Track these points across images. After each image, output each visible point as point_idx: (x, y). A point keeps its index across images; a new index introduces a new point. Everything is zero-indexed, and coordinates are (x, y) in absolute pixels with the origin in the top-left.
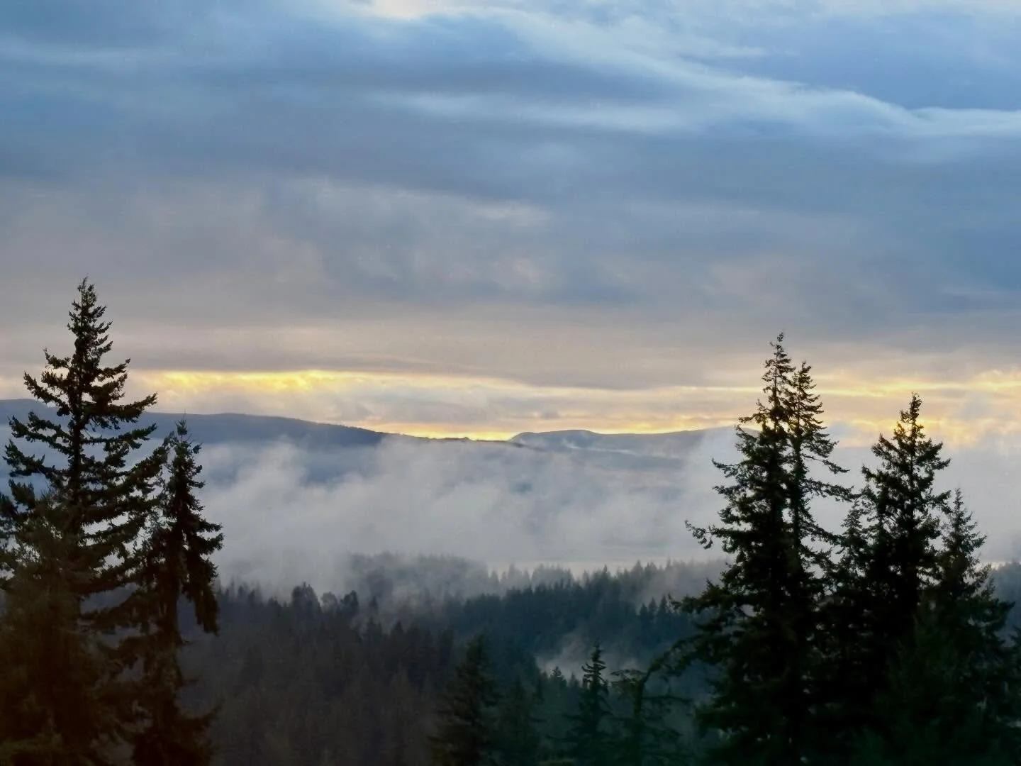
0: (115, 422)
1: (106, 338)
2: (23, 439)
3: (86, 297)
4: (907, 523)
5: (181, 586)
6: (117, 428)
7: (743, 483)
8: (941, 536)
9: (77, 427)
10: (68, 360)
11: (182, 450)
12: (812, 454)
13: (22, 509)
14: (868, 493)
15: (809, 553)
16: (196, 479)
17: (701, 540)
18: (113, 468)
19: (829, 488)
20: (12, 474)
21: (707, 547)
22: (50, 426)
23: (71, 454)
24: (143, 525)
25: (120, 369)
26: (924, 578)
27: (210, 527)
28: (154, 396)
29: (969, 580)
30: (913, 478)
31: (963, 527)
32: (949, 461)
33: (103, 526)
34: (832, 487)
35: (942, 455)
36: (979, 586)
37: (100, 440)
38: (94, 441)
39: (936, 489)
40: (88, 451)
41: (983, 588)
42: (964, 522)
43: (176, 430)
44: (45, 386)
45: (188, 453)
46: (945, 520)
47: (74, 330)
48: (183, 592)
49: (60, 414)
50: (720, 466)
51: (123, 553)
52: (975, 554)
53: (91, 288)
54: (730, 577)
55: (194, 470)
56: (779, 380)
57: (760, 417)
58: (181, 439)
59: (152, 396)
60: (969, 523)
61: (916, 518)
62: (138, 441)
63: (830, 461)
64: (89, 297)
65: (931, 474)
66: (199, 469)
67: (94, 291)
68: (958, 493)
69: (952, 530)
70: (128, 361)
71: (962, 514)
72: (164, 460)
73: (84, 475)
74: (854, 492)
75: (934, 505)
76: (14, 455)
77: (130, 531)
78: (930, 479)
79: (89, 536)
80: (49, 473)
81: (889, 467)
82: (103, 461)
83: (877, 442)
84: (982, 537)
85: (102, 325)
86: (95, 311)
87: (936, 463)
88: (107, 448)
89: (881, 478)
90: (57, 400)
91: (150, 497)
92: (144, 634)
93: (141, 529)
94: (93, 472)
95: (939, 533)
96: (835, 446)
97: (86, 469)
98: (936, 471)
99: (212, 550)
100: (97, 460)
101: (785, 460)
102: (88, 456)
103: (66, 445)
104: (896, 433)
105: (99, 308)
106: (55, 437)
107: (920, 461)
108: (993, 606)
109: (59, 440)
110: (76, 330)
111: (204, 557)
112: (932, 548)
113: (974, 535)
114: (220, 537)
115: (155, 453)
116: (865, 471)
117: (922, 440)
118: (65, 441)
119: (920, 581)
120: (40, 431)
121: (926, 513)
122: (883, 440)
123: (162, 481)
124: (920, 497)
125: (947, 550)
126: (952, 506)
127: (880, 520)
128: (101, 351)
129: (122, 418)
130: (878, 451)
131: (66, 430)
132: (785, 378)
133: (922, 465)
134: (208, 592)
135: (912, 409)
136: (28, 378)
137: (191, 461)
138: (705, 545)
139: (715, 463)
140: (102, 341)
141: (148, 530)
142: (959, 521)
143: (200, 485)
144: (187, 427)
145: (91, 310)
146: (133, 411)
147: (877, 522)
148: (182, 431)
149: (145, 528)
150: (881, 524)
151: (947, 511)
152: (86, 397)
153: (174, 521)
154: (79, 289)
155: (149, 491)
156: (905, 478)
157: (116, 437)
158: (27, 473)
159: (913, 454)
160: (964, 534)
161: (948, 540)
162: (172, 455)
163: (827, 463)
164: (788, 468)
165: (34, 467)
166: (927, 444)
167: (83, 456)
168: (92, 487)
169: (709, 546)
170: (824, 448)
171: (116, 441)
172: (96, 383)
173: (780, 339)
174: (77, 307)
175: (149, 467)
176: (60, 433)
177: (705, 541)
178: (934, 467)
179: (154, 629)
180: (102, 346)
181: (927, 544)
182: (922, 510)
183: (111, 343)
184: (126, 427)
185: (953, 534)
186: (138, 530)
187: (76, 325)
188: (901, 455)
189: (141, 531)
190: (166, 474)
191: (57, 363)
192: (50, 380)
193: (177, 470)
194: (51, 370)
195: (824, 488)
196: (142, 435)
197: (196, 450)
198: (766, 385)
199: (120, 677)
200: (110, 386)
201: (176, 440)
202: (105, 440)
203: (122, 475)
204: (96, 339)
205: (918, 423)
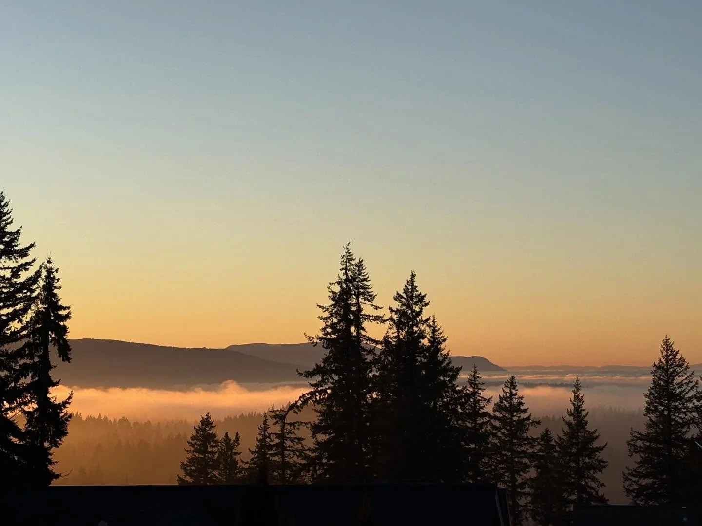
0: (16, 258)
1: (11, 216)
4: (410, 333)
5: (50, 340)
6: (17, 262)
7: (331, 315)
8: (426, 339)
11: (50, 271)
12: (365, 302)
14: (391, 319)
15: (364, 350)
16: (55, 285)
17: (312, 342)
18: (15, 280)
19: (373, 318)
21: (314, 346)
24: (30, 308)
25: (18, 232)
26: (419, 359)
27: (65, 308)
28: (34, 243)
29: (440, 359)
30: (413, 311)
31: (437, 333)
32: (429, 302)
33: (11, 310)
34: (375, 317)
35: (426, 300)
36: (445, 361)
37: (8, 268)
38: (5, 268)
39: (424, 317)
41: (447, 361)
42: (437, 331)
43: (46, 262)
45: (52, 273)
46: (428, 330)
48: (51, 342)
50: (321, 307)
51: (20, 321)
52: (442, 346)
54: (326, 361)
55: (56, 281)
56: (348, 264)
57: (339, 283)
58: (49, 266)
59: (33, 243)
60: (439, 332)
61: (415, 331)
62: (28, 267)
65: (421, 309)
66: (58, 279)
67: (3, 194)
68: (434, 317)
69: (431, 335)
70: (21, 228)
71: (436, 327)
72: (40, 276)
74: (385, 318)
75: (423, 324)
77: (25, 311)
78: (421, 311)
79: (3, 315)
81: (401, 307)
82: (9, 276)
83: (395, 294)
84: (445, 337)
85: (8, 210)
86: (5, 204)
87: (423, 304)
88: (12, 272)
89: (397, 312)
91: (34, 295)
92: (32, 361)
93: (30, 310)
94: (5, 283)
95: (426, 336)
96: (376, 297)
98: (424, 308)
99: (66, 320)
100: (6, 276)
101: (353, 305)
102: (2, 275)
104: (404, 290)
105: (6, 202)
107: (416, 304)
108: (452, 370)
111: (62, 324)
112: (423, 344)
113: (442, 337)
114: (69, 313)
115: (36, 273)
116: (390, 309)
117: (417, 293)
119: (417, 361)
121: (420, 328)
122: (398, 294)
123: (40, 287)
124: (417, 321)
125: (429, 344)
126: (431, 324)
127: (398, 333)
128: (8, 224)
129: (19, 256)
130: (396, 299)
132: (351, 264)
133: (417, 305)
134: (65, 341)
135: (411, 278)
137: (54, 277)
138: (313, 345)
139: (318, 306)
140: (8, 219)
141: (34, 311)
142: (434, 331)
143: (59, 288)
144: (51, 260)
145: (3, 204)
146: (23, 253)
147: (396, 334)
148: (49, 262)
149: (31, 310)
150: (399, 335)
151: (429, 326)
153: (46, 307)
155: (33, 292)
156: (409, 311)
157: (16, 266)
159: (413, 300)
160: (437, 336)
161: (430, 340)
162: (44, 273)
163: (372, 305)
164: (353, 308)
166: (419, 295)
168: (4, 290)
170: (371, 298)
171: (16, 268)
172: (6, 239)
173: (348, 244)
175: (34, 280)
178: (423, 306)
179: (36, 359)
180: (9, 221)
181: (420, 342)
182: (417, 327)
183: (13, 219)
184: (22, 261)
185: (431, 337)
186: (28, 310)
188: (407, 300)
189: (30, 311)
190: (41, 283)
193: (47, 281)
195: (371, 318)
196: (29, 264)
197: (57, 271)
198: (342, 267)
199: (20, 382)
200: (12, 240)
201: (46, 266)
202: (11, 268)
203: (20, 284)
204: (5, 218)
205: (415, 285)
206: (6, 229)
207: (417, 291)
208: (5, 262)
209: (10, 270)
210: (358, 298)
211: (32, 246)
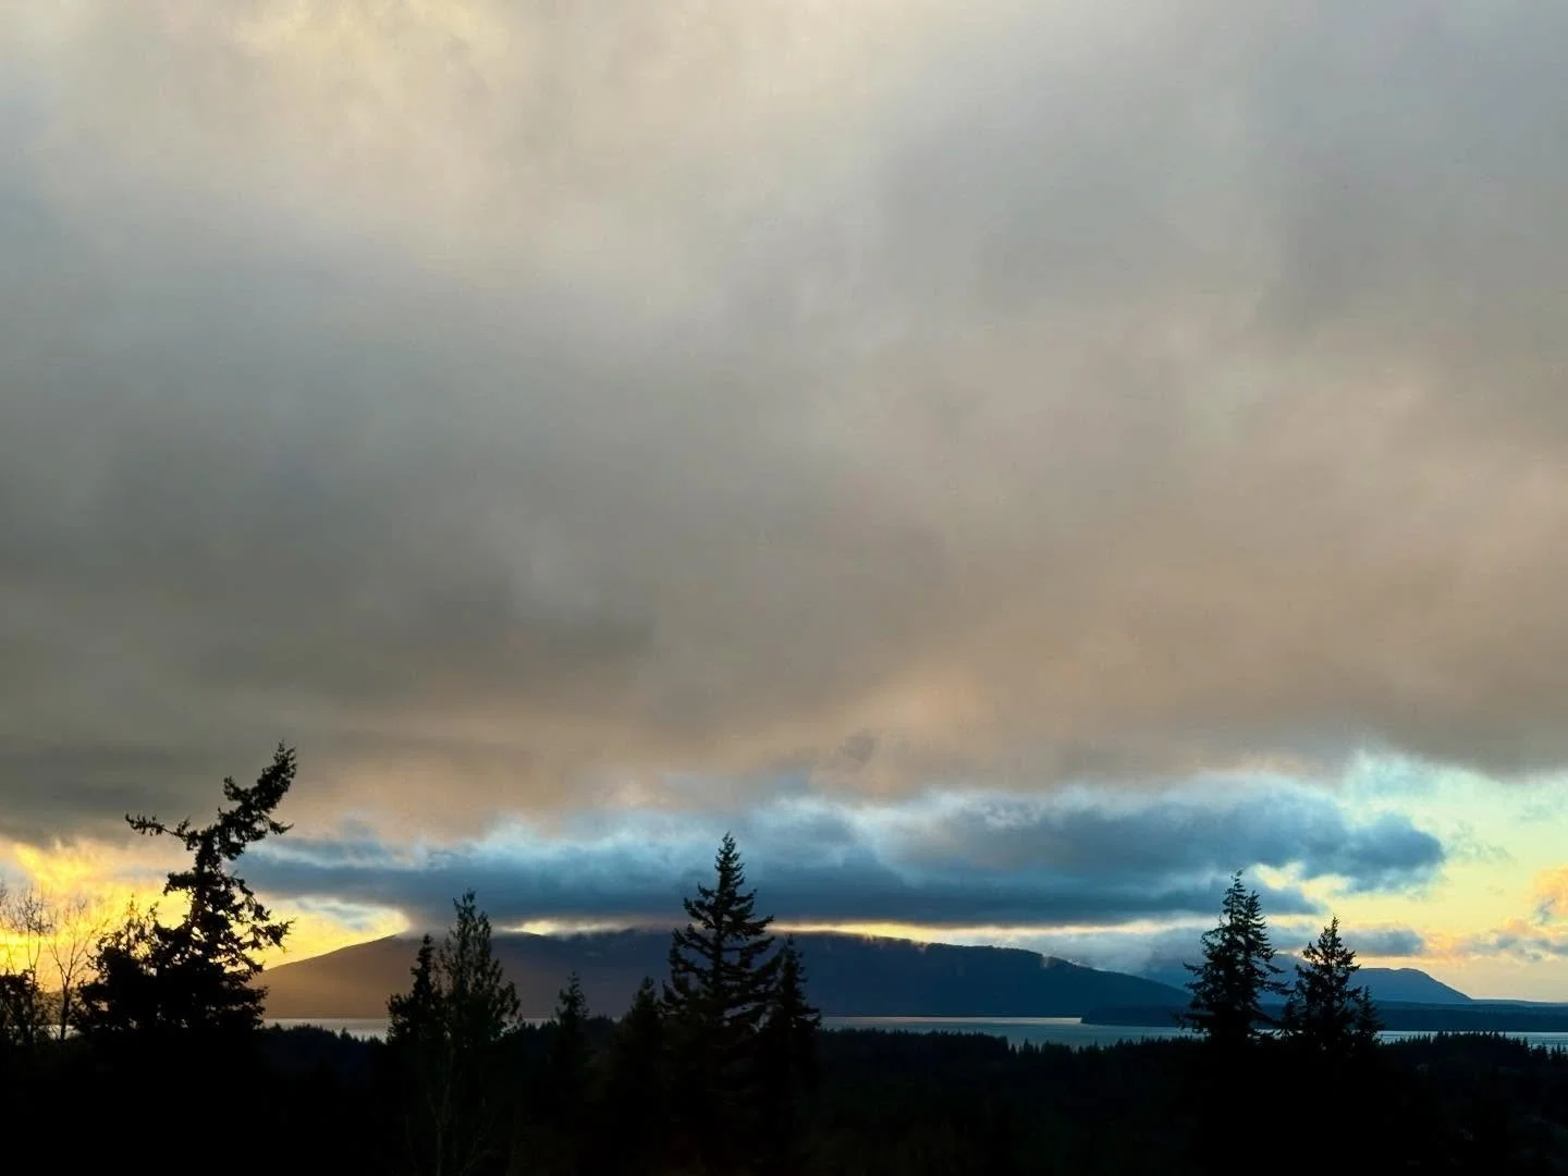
0: (746, 935)
1: (741, 874)
3: (728, 845)
4: (1329, 1011)
6: (747, 940)
7: (1207, 980)
9: (719, 939)
10: (714, 891)
11: (791, 956)
12: (1259, 959)
13: (680, 996)
14: (1301, 988)
16: (799, 976)
18: (743, 969)
19: (1271, 985)
20: (674, 972)
22: (700, 938)
23: (714, 959)
25: (750, 897)
27: (811, 1011)
31: (1370, 1013)
32: (1360, 966)
33: (738, 1010)
34: (1273, 984)
37: (735, 949)
38: (730, 950)
39: (1350, 986)
40: (726, 957)
42: (1371, 1010)
44: (697, 909)
45: (795, 958)
47: (719, 869)
49: (707, 928)
50: (1190, 968)
53: (731, 840)
55: (800, 970)
57: (1220, 932)
58: (790, 948)
59: (771, 916)
60: (1375, 1011)
61: (1335, 1008)
62: (763, 947)
63: (1271, 964)
64: (730, 845)
66: (802, 969)
67: (733, 841)
68: (1368, 989)
70: (755, 890)
71: (1369, 1004)
72: (779, 964)
73: (724, 974)
74: (1290, 988)
75: (1349, 998)
76: (676, 958)
77: (755, 1016)
78: (1346, 978)
79: (727, 1019)
80: (699, 972)
81: (1315, 969)
82: (737, 964)
83: (1306, 948)
84: (1383, 1023)
85: (739, 866)
86: (734, 855)
87: (1350, 966)
88: (742, 954)
89: (1309, 975)
90: (705, 919)
91: (770, 990)
94: (730, 972)
96: (1275, 953)
97: (725, 970)
98: (1351, 973)
100: (732, 963)
101: (1240, 963)
102: (726, 961)
103: (711, 952)
104: (1320, 942)
105: (737, 854)
107: (1339, 965)
109: (706, 949)
113: (1378, 1021)
115: (773, 959)
116: (1298, 969)
117: (1340, 949)
118: (710, 949)
121: (1343, 1004)
122: (1310, 947)
123: (777, 979)
124: (1339, 992)
126: (1362, 998)
128: (738, 884)
129: (750, 933)
130: (1307, 954)
131: (711, 941)
132: (1239, 903)
133: (1340, 968)
135: (1332, 926)
136: (686, 900)
137: (797, 966)
140: (738, 877)
141: (769, 1014)
142: (1367, 1010)
143: (804, 981)
145: (731, 855)
146: (755, 929)
148: (791, 942)
151: (1358, 1001)
152: (727, 918)
153: (786, 1007)
154: (723, 840)
155: (769, 986)
156: (1326, 977)
157: (747, 946)
158: (685, 970)
159: (1333, 959)
160: (1371, 1020)
161: (1359, 1024)
162: (784, 960)
163: (1268, 965)
164: (1240, 968)
165: (689, 967)
166: (1343, 952)
167: (723, 961)
168: (729, 983)
170: (1267, 954)
171: (747, 949)
172: (734, 908)
175: (770, 969)
176: (707, 944)
180: (737, 880)
181: (1345, 1027)
182: (1340, 1001)
183: (744, 878)
184: (753, 939)
185: (1362, 1019)
186: (761, 1014)
187: (720, 865)
188: (1324, 960)
189: (763, 1016)
190: (780, 974)
191: (706, 893)
192: (700, 905)
193: (788, 971)
194: (701, 898)
195: (1266, 985)
197: (801, 956)
198: (1225, 907)
200: (742, 910)
202: (740, 950)
203: (751, 974)
204: (734, 876)
205: (1337, 936)
206: (734, 891)
207: (1340, 946)
209: (738, 953)
210: (1248, 954)
211: (770, 920)
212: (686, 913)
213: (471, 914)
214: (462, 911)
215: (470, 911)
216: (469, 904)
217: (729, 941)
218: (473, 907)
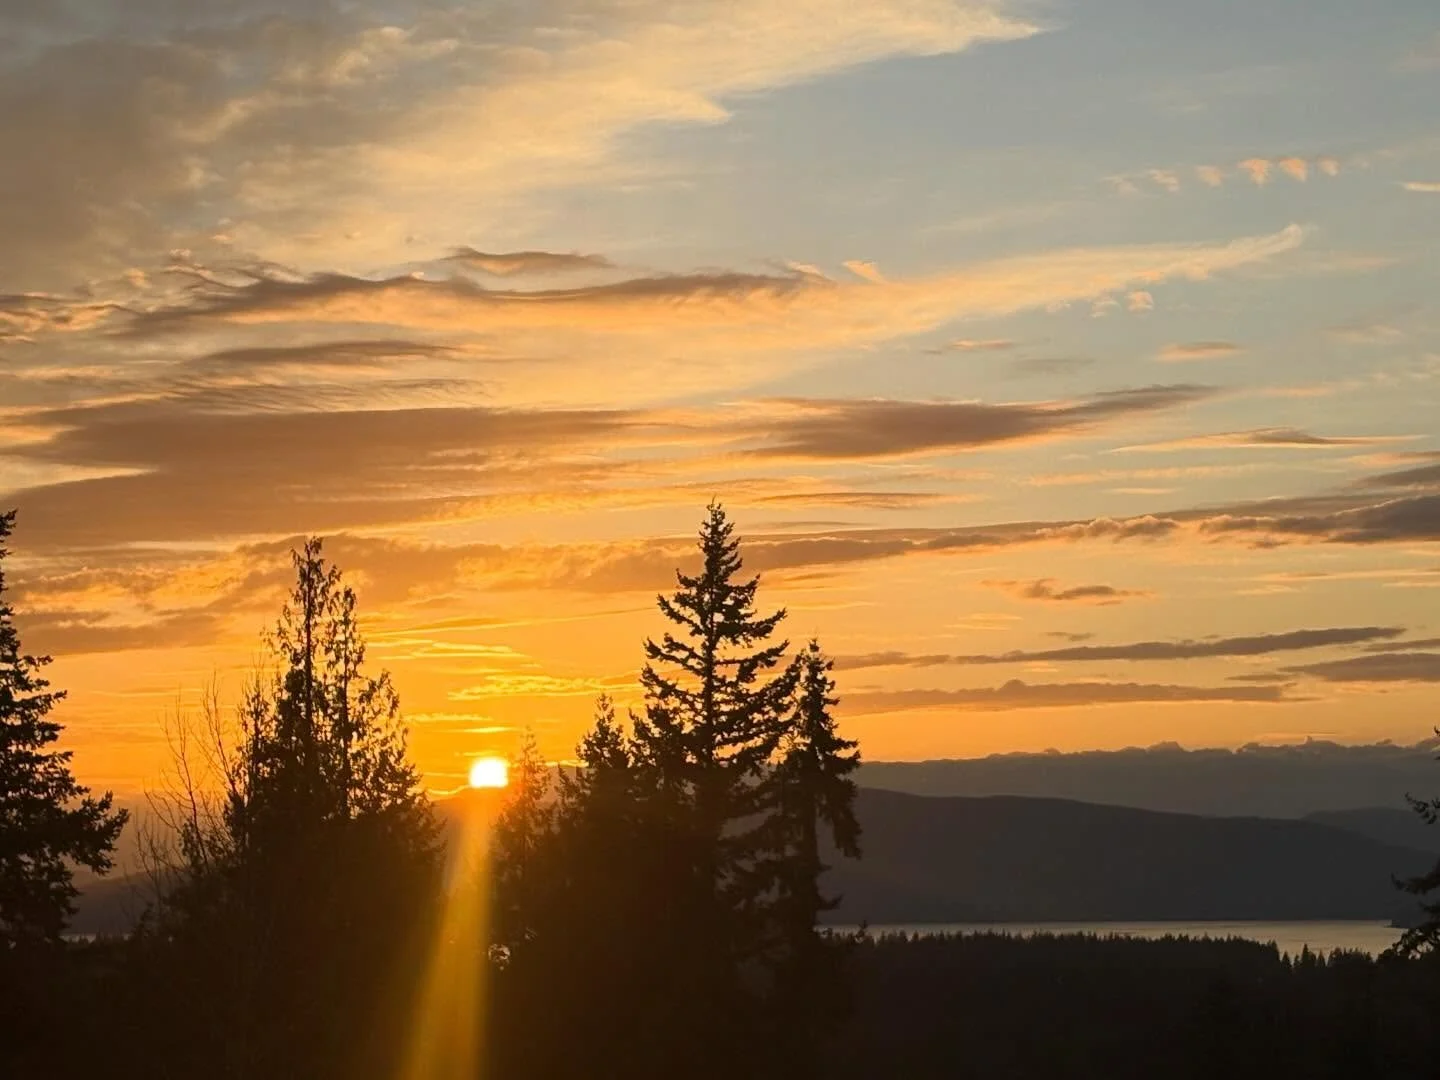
0: (747, 640)
1: (736, 555)
2: (656, 660)
3: (715, 515)
5: (818, 810)
6: (750, 647)
9: (710, 647)
10: (698, 579)
11: (815, 667)
13: (657, 730)
16: (830, 696)
17: (1424, 813)
18: (743, 686)
20: (647, 697)
22: (682, 647)
23: (704, 676)
24: (778, 745)
25: (751, 587)
27: (846, 745)
28: (784, 609)
33: (738, 748)
37: (733, 662)
38: (727, 662)
43: (808, 648)
44: (676, 607)
45: (821, 670)
47: (705, 550)
48: (820, 815)
49: (692, 634)
51: (757, 771)
53: (720, 507)
55: (828, 687)
58: (813, 656)
59: (781, 610)
62: (773, 659)
64: (718, 516)
66: (833, 684)
67: (723, 509)
70: (757, 577)
72: (797, 678)
73: (718, 697)
76: (650, 678)
77: (764, 752)
79: (723, 759)
80: (685, 697)
82: (734, 679)
85: (731, 542)
86: (725, 529)
88: (742, 666)
90: (690, 622)
91: (785, 717)
92: (780, 856)
93: (776, 748)
94: (725, 692)
97: (717, 690)
99: (850, 769)
100: (729, 679)
102: (720, 676)
103: (699, 667)
105: (728, 526)
106: (687, 658)
109: (692, 662)
110: (707, 549)
111: (841, 777)
114: (857, 755)
115: (788, 671)
118: (698, 663)
120: (674, 653)
123: (796, 700)
128: (732, 569)
129: (754, 636)
131: (699, 652)
134: (849, 815)
136: (661, 599)
137: (824, 679)
138: (1427, 820)
140: (733, 559)
141: (784, 751)
143: (835, 702)
144: (818, 644)
145: (721, 529)
146: (763, 629)
148: (814, 648)
149: (780, 748)
152: (718, 617)
153: (808, 741)
154: (708, 507)
155: (785, 711)
157: (750, 656)
158: (664, 695)
162: (805, 673)
165: (668, 690)
167: (716, 678)
168: (725, 708)
169: (1431, 822)
171: (749, 660)
172: (729, 602)
174: (707, 526)
175: (786, 686)
176: (693, 655)
177: (1427, 815)
180: (732, 564)
183: (741, 560)
184: (760, 645)
186: (772, 749)
187: (706, 544)
189: (775, 751)
190: (799, 691)
191: (687, 583)
192: (681, 600)
193: (811, 689)
194: (683, 590)
196: (775, 652)
197: (829, 666)
199: (757, 900)
200: (739, 604)
201: (808, 657)
202: (739, 661)
203: (755, 693)
204: (725, 558)
206: (726, 580)
208: (725, 648)
209: (738, 666)
211: (780, 615)
212: (662, 613)
213: (317, 571)
214: (305, 566)
215: (314, 567)
216: (316, 558)
217: (725, 649)
218: (321, 561)
